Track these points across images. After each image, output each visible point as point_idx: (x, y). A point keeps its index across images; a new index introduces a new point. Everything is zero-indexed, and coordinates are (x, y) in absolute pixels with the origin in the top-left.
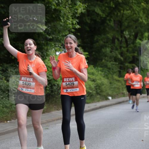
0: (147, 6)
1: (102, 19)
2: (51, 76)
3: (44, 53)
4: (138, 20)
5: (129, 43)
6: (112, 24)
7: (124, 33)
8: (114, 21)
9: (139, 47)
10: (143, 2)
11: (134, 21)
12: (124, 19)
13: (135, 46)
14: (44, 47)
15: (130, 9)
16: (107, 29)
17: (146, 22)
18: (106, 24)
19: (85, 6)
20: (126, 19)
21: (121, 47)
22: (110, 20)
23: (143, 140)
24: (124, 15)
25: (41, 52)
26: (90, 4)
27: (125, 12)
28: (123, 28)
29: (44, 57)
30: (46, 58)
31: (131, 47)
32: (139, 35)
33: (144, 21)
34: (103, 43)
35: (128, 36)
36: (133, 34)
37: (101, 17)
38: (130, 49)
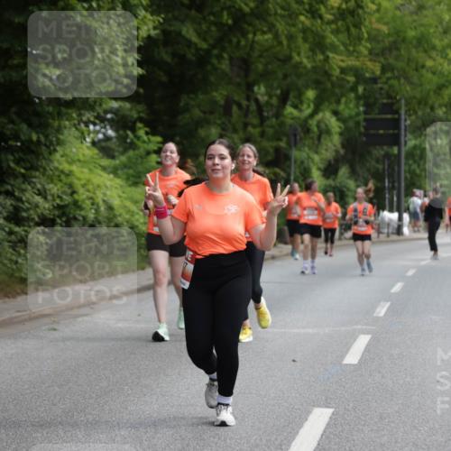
0: (313, 25)
1: (201, 53)
2: (66, 194)
3: (50, 137)
4: (289, 58)
5: (265, 114)
6: (225, 66)
7: (256, 88)
8: (231, 59)
9: (291, 126)
10: (303, 15)
11: (279, 60)
12: (256, 54)
13: (282, 124)
14: (51, 121)
15: (270, 31)
16: (212, 79)
17: (309, 62)
18: (209, 67)
19: (159, 21)
20: (260, 56)
21: (246, 125)
22: (220, 57)
23: (294, 361)
24: (256, 46)
25: (43, 134)
26: (170, 15)
27: (259, 37)
28: (252, 77)
29: (52, 148)
30: (55, 150)
31: (272, 127)
32: (291, 95)
33: (305, 61)
34: (202, 115)
35: (266, 98)
36: (278, 92)
37: (198, 49)
38: (270, 131)
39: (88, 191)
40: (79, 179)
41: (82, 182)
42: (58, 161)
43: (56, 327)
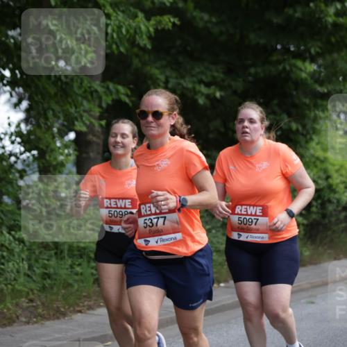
39: (341, 175)
40: (333, 165)
41: (337, 167)
42: (313, 148)
43: (314, 301)
